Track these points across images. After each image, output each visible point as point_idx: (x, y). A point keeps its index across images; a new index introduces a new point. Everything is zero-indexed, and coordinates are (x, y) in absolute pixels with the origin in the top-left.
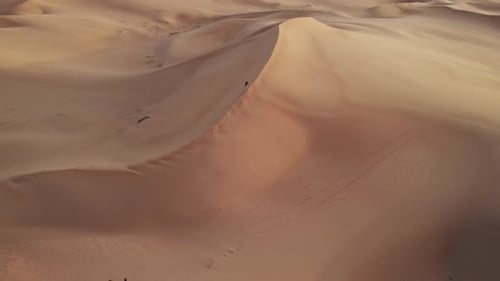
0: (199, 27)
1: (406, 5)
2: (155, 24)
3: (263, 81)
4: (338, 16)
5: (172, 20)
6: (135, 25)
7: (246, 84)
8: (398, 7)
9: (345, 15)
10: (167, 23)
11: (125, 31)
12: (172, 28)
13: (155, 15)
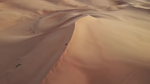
0: (50, 15)
1: (119, 6)
2: (35, 14)
3: (67, 51)
4: (97, 11)
5: (41, 13)
6: (28, 15)
7: (66, 44)
8: (117, 7)
9: (99, 10)
10: (39, 14)
11: (24, 17)
12: (41, 15)
13: (35, 11)
